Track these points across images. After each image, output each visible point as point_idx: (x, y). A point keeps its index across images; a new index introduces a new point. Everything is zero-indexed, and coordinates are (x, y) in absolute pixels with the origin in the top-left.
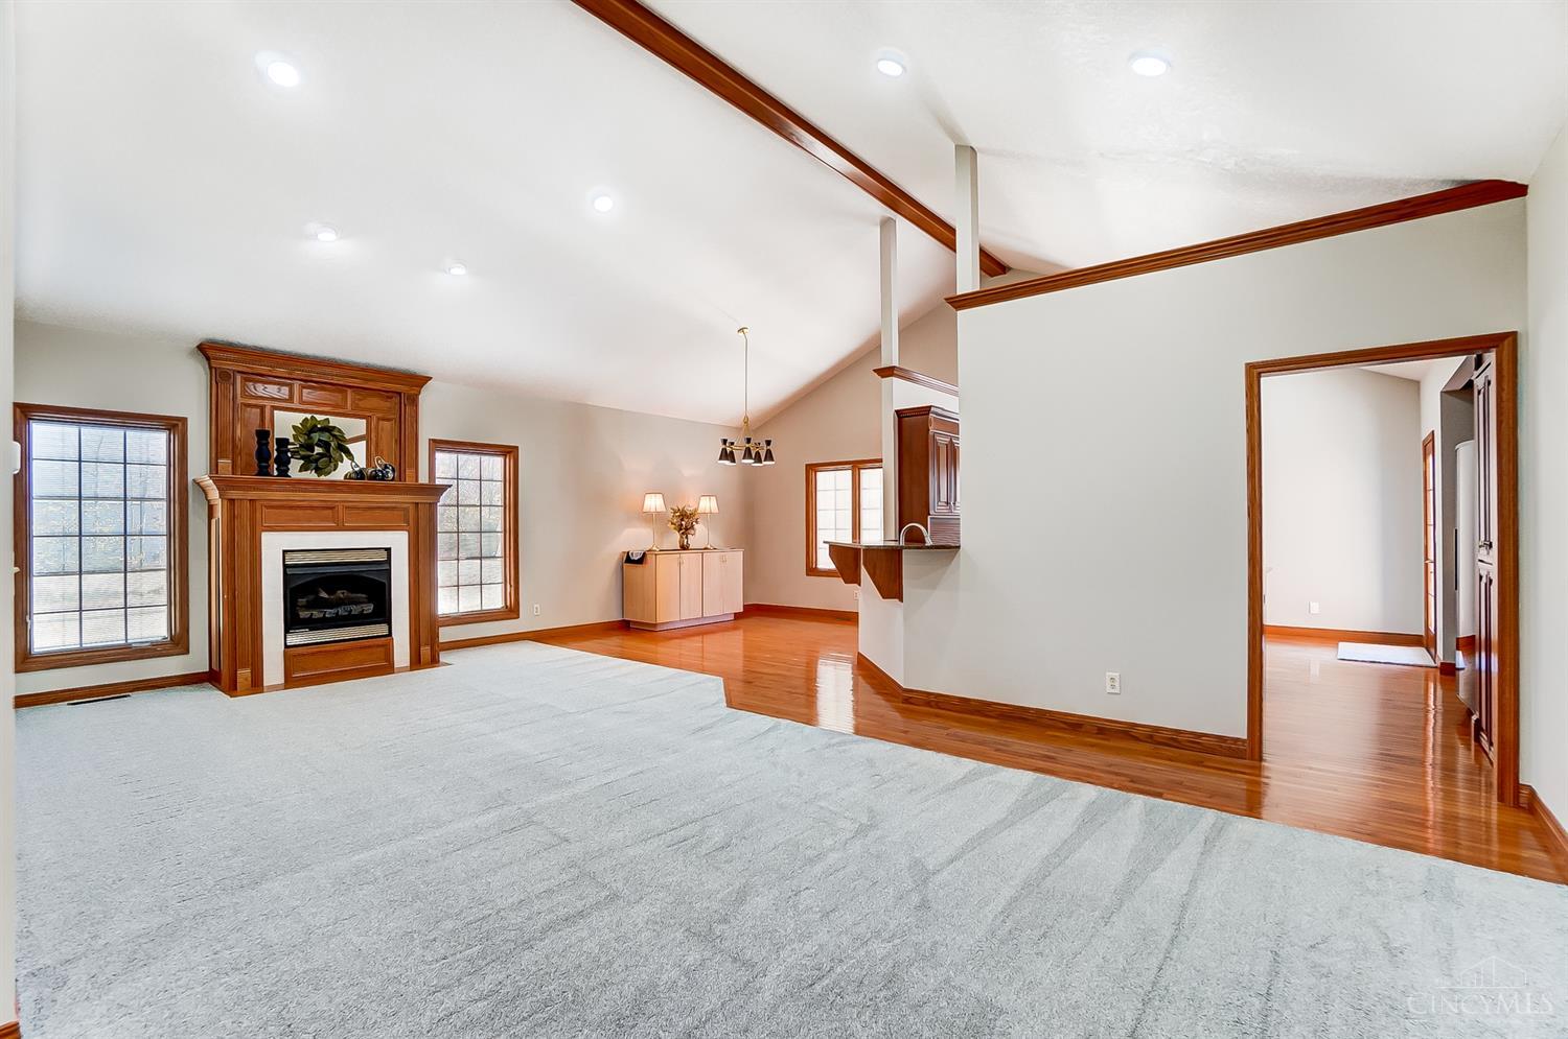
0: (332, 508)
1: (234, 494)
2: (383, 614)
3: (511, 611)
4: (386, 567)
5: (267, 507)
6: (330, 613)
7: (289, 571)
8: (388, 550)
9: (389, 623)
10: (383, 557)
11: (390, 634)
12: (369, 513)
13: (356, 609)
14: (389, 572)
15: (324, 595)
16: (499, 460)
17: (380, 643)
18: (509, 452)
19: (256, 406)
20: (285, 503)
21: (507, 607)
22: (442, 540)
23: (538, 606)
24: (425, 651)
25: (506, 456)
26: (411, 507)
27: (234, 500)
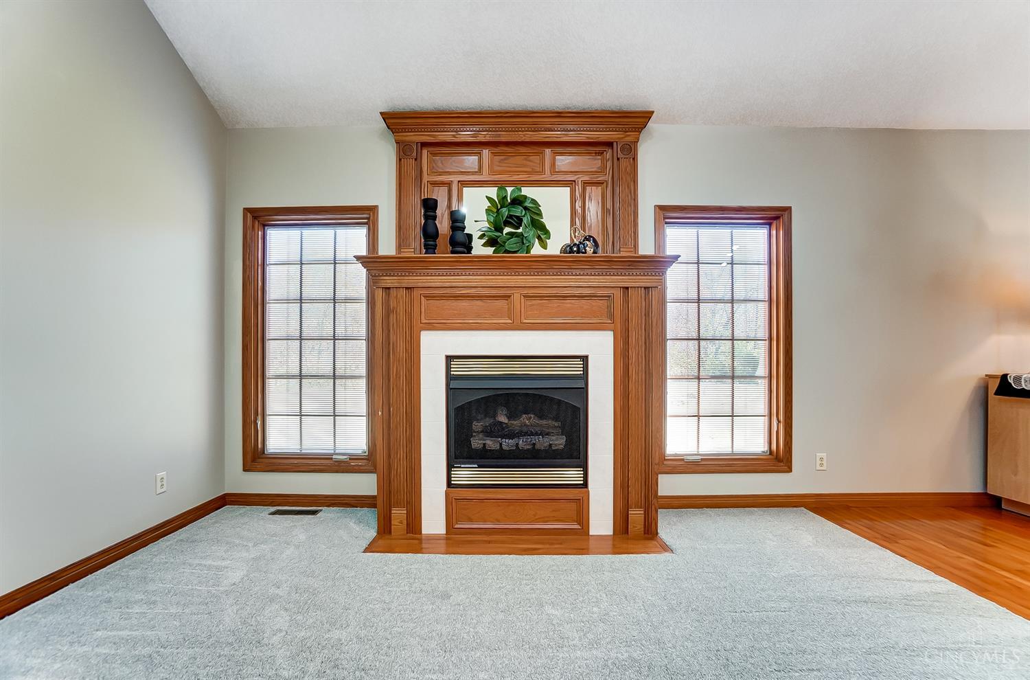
0: (507, 297)
1: (389, 281)
2: (576, 454)
3: (779, 460)
4: (581, 384)
5: (427, 297)
6: (508, 444)
7: (454, 384)
8: (585, 359)
9: (584, 466)
10: (575, 369)
11: (585, 485)
12: (555, 303)
13: (542, 443)
14: (583, 392)
15: (503, 419)
16: (762, 233)
17: (571, 496)
18: (776, 217)
19: (443, 184)
20: (448, 291)
21: (771, 452)
22: (674, 351)
23: (824, 455)
24: (636, 515)
25: (770, 224)
26: (618, 294)
27: (389, 288)
